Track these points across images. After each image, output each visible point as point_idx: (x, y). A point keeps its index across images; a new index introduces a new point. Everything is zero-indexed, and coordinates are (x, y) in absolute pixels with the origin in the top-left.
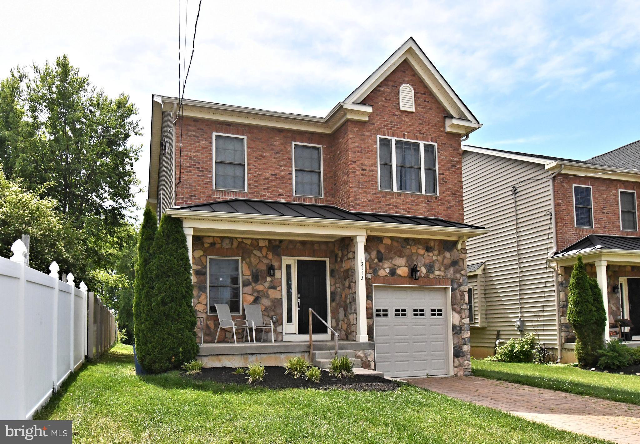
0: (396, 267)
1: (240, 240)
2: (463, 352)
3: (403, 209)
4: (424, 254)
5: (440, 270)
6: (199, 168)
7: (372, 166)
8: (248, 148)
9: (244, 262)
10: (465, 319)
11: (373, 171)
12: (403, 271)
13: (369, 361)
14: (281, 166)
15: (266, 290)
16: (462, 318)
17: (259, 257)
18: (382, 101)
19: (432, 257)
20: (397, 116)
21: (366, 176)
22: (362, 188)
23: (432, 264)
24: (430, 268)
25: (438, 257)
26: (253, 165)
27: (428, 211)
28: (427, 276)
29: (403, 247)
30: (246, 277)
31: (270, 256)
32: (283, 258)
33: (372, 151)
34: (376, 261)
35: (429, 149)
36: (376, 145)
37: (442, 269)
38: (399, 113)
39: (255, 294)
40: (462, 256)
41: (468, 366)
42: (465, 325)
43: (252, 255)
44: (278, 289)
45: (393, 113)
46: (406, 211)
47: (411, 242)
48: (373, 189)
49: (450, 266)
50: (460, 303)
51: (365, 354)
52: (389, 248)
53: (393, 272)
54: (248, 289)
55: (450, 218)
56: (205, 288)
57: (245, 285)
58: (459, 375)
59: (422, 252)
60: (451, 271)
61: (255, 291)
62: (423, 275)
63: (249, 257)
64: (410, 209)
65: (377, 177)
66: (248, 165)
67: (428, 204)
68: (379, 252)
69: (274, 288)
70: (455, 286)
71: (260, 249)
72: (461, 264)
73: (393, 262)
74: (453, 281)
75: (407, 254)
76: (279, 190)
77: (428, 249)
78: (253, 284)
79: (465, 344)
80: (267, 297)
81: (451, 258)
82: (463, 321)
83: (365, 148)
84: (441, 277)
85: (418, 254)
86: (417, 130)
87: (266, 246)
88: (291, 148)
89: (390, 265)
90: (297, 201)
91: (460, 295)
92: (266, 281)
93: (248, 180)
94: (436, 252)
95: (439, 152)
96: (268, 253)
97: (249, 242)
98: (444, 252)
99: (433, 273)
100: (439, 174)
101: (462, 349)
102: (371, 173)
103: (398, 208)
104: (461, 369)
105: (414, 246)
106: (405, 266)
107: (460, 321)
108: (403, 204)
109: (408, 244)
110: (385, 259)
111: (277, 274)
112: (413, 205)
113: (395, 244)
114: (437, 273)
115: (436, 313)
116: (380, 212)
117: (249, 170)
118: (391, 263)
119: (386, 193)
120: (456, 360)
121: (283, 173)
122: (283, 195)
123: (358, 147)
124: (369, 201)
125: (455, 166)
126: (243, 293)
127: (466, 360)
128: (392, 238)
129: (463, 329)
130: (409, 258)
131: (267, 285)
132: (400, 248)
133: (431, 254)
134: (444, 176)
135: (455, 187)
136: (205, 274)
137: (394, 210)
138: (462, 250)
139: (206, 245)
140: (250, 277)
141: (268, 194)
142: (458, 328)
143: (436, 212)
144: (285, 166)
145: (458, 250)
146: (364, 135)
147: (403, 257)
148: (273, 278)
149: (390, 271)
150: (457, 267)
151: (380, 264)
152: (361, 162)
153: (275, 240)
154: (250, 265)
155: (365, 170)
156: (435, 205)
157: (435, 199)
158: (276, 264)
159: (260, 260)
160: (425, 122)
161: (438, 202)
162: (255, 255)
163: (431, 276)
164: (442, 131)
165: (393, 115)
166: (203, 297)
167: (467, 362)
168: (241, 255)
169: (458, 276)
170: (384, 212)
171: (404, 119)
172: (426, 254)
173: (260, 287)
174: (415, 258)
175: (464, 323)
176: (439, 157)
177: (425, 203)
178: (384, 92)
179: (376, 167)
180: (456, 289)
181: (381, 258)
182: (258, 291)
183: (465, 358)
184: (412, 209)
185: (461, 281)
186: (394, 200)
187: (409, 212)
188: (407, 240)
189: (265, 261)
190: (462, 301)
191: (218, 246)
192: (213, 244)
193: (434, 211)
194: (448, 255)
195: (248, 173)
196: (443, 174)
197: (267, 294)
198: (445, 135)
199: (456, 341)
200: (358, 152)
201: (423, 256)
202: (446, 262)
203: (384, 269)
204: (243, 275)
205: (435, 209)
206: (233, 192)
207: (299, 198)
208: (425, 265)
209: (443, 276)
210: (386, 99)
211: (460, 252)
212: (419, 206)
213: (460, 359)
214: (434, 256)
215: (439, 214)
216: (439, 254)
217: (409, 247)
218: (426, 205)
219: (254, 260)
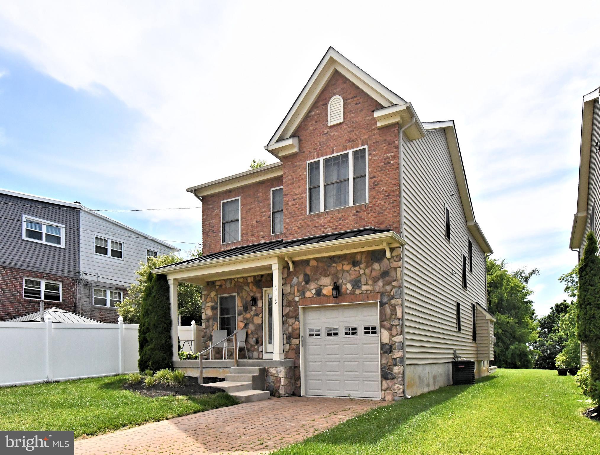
0: (322, 287)
1: (236, 280)
2: (392, 374)
3: (330, 227)
4: (350, 270)
5: (367, 284)
6: (213, 231)
7: (302, 194)
8: (242, 205)
9: (239, 296)
10: (397, 337)
11: (303, 198)
12: (327, 290)
13: (280, 378)
14: (263, 212)
15: (252, 317)
16: (392, 336)
17: (248, 291)
18: (312, 125)
19: (359, 271)
20: (327, 133)
21: (296, 204)
22: (294, 217)
23: (358, 279)
24: (356, 284)
25: (366, 270)
26: (245, 218)
27: (356, 223)
28: (353, 293)
29: (329, 266)
30: (240, 308)
31: (254, 289)
32: (264, 289)
33: (302, 179)
34: (303, 283)
35: (359, 156)
36: (306, 171)
37: (370, 282)
38: (329, 130)
39: (245, 321)
40: (394, 264)
41: (399, 390)
42: (397, 344)
43: (244, 291)
44: (260, 316)
45: (323, 132)
46: (333, 229)
47: (336, 260)
48: (302, 215)
49: (379, 279)
50: (390, 318)
51: (277, 371)
52: (316, 269)
53: (319, 293)
54: (241, 318)
55: (382, 224)
56: (217, 319)
57: (239, 315)
58: (386, 399)
59: (347, 268)
60: (380, 283)
61: (245, 318)
62: (348, 292)
63: (242, 292)
64: (337, 226)
65: (306, 203)
66: (241, 219)
67: (357, 215)
68: (306, 275)
69: (257, 315)
70: (385, 300)
71: (248, 284)
72: (392, 273)
73: (319, 283)
74: (382, 294)
75: (332, 272)
76: (262, 233)
77: (355, 264)
78: (244, 313)
79: (396, 365)
80: (253, 322)
81: (380, 270)
82: (394, 339)
83: (296, 178)
84: (369, 292)
85: (343, 271)
86: (346, 140)
87: (252, 282)
88: (270, 195)
89: (316, 286)
90: (274, 239)
91: (391, 310)
92: (252, 310)
93: (242, 231)
94: (362, 266)
95: (370, 154)
96: (253, 287)
97: (241, 280)
98: (373, 263)
99: (360, 288)
100: (370, 178)
101: (392, 371)
102: (301, 201)
103: (324, 228)
104: (390, 393)
105: (340, 262)
106: (330, 285)
107: (391, 339)
108: (330, 222)
109: (335, 262)
110: (312, 281)
111: (259, 304)
112: (340, 220)
113: (320, 265)
114: (364, 288)
115: (370, 330)
116: (308, 236)
117: (242, 223)
118: (317, 284)
119: (314, 216)
120: (384, 382)
121: (264, 218)
122: (264, 237)
123: (291, 180)
124: (299, 228)
125: (390, 163)
126: (238, 321)
127: (397, 384)
128: (317, 259)
129: (393, 347)
130: (335, 275)
131: (252, 313)
132: (325, 267)
133: (357, 268)
134: (376, 179)
135: (388, 188)
136: (216, 308)
137: (321, 231)
138: (395, 258)
139: (217, 287)
140: (242, 308)
141: (254, 239)
142: (388, 347)
143: (365, 222)
144: (266, 212)
145: (389, 259)
146: (296, 166)
147: (328, 276)
148: (256, 307)
149: (316, 291)
150: (387, 278)
151: (308, 286)
152: (292, 193)
153: (258, 276)
154: (242, 298)
155: (296, 199)
156: (363, 215)
157: (363, 207)
158: (258, 295)
159: (248, 294)
160: (355, 128)
161: (367, 211)
162: (245, 290)
163: (358, 292)
164: (374, 129)
165: (323, 135)
166: (215, 326)
167: (397, 385)
168: (237, 291)
169: (388, 288)
170: (312, 235)
171: (333, 134)
172: (352, 269)
173: (248, 316)
174: (340, 276)
175: (394, 341)
176: (370, 160)
177: (353, 216)
178: (314, 115)
179: (306, 193)
180: (386, 303)
181: (307, 281)
182: (247, 319)
183: (395, 381)
184: (340, 225)
185: (392, 293)
186: (321, 221)
187: (336, 229)
188: (332, 259)
189: (252, 294)
190: (394, 316)
191: (224, 287)
192: (221, 286)
193: (363, 221)
194: (376, 266)
195: (241, 226)
196: (374, 177)
197: (253, 320)
198: (377, 131)
199: (384, 361)
200: (291, 184)
201: (348, 272)
202: (374, 274)
203: (310, 291)
204: (238, 307)
205: (364, 219)
206: (233, 243)
207: (275, 236)
208: (350, 282)
209: (371, 291)
210: (316, 122)
211: (392, 260)
212: (347, 219)
213: (388, 381)
214: (361, 270)
215: (369, 223)
216: (367, 267)
217: (334, 265)
218: (353, 217)
219: (244, 294)
